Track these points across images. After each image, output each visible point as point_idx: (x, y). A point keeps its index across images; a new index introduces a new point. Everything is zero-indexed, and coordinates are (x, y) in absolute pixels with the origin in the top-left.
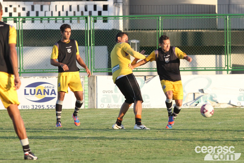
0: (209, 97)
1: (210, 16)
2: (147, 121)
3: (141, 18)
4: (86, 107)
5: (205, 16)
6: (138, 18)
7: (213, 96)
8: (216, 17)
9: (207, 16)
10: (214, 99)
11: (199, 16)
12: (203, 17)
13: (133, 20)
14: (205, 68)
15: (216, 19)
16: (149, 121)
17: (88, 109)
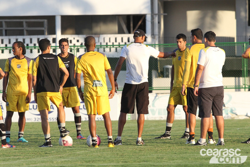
0: (229, 110)
1: (230, 44)
2: (179, 128)
3: (173, 46)
4: (129, 119)
5: (226, 44)
6: (171, 46)
7: (233, 109)
8: (235, 45)
9: (228, 44)
10: (234, 112)
11: (221, 44)
12: (225, 45)
13: (167, 47)
14: (226, 86)
15: (235, 46)
16: (180, 128)
17: (131, 120)
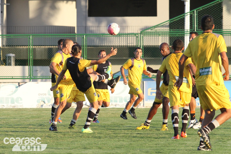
1: (70, 35)
5: (66, 35)
6: (14, 37)
9: (68, 35)
11: (62, 35)
13: (9, 38)
